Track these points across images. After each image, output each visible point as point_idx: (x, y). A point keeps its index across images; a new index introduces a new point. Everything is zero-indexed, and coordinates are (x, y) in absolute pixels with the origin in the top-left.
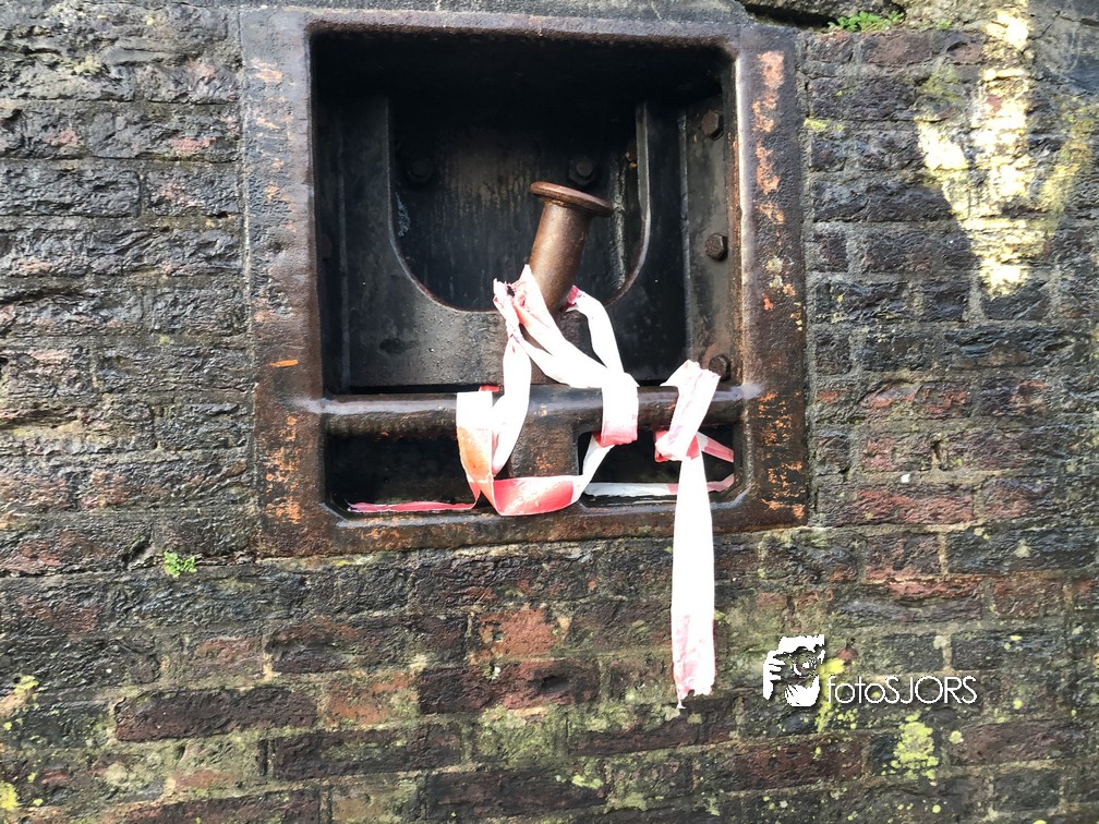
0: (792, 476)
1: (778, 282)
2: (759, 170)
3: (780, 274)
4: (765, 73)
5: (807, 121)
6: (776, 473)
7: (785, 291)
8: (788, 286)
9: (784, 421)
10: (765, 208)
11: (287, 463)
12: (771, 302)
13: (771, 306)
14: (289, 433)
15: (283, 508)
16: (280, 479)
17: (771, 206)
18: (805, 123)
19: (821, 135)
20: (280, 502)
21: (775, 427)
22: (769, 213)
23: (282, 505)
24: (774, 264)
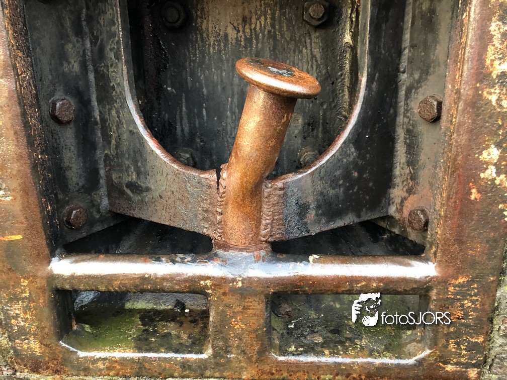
0: (472, 347)
1: (491, 172)
2: (491, 49)
3: (495, 164)
6: (458, 344)
7: (497, 182)
8: (502, 176)
9: (473, 302)
10: (490, 93)
11: (25, 313)
12: (479, 192)
13: (478, 196)
14: (23, 292)
15: (28, 344)
16: (22, 324)
17: (498, 91)
20: (25, 339)
21: (462, 306)
22: (493, 98)
23: (26, 341)
24: (489, 154)
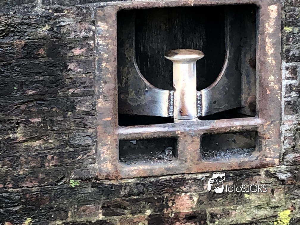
0: (275, 150)
1: (272, 84)
2: (267, 47)
3: (273, 82)
4: (270, 13)
5: (285, 28)
6: (269, 149)
7: (275, 87)
8: (276, 85)
9: (273, 131)
10: (268, 59)
11: (107, 151)
13: (269, 92)
14: (108, 141)
15: (106, 165)
16: (105, 156)
17: (271, 59)
18: (284, 29)
19: (290, 32)
20: (105, 163)
21: (269, 133)
22: (270, 61)
24: (271, 78)
